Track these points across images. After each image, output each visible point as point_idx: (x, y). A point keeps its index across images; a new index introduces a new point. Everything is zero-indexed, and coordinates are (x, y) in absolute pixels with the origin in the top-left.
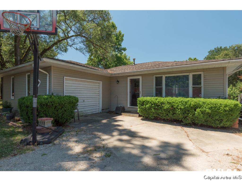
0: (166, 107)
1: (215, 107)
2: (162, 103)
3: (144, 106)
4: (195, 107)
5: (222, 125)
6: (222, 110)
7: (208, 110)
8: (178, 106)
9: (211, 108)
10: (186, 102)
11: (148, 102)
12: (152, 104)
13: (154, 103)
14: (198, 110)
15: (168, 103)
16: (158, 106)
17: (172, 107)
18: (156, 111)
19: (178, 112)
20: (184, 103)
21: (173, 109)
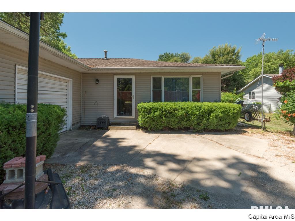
0: (180, 113)
1: (227, 111)
2: (175, 109)
3: (152, 114)
4: (210, 112)
5: (230, 128)
6: (231, 113)
7: (221, 115)
8: (193, 111)
9: (223, 112)
10: (200, 107)
11: (156, 109)
12: (163, 112)
13: (165, 109)
14: (213, 115)
15: (182, 108)
16: (170, 113)
17: (187, 113)
18: (168, 119)
19: (193, 118)
20: (198, 108)
21: (188, 115)
